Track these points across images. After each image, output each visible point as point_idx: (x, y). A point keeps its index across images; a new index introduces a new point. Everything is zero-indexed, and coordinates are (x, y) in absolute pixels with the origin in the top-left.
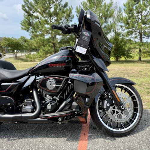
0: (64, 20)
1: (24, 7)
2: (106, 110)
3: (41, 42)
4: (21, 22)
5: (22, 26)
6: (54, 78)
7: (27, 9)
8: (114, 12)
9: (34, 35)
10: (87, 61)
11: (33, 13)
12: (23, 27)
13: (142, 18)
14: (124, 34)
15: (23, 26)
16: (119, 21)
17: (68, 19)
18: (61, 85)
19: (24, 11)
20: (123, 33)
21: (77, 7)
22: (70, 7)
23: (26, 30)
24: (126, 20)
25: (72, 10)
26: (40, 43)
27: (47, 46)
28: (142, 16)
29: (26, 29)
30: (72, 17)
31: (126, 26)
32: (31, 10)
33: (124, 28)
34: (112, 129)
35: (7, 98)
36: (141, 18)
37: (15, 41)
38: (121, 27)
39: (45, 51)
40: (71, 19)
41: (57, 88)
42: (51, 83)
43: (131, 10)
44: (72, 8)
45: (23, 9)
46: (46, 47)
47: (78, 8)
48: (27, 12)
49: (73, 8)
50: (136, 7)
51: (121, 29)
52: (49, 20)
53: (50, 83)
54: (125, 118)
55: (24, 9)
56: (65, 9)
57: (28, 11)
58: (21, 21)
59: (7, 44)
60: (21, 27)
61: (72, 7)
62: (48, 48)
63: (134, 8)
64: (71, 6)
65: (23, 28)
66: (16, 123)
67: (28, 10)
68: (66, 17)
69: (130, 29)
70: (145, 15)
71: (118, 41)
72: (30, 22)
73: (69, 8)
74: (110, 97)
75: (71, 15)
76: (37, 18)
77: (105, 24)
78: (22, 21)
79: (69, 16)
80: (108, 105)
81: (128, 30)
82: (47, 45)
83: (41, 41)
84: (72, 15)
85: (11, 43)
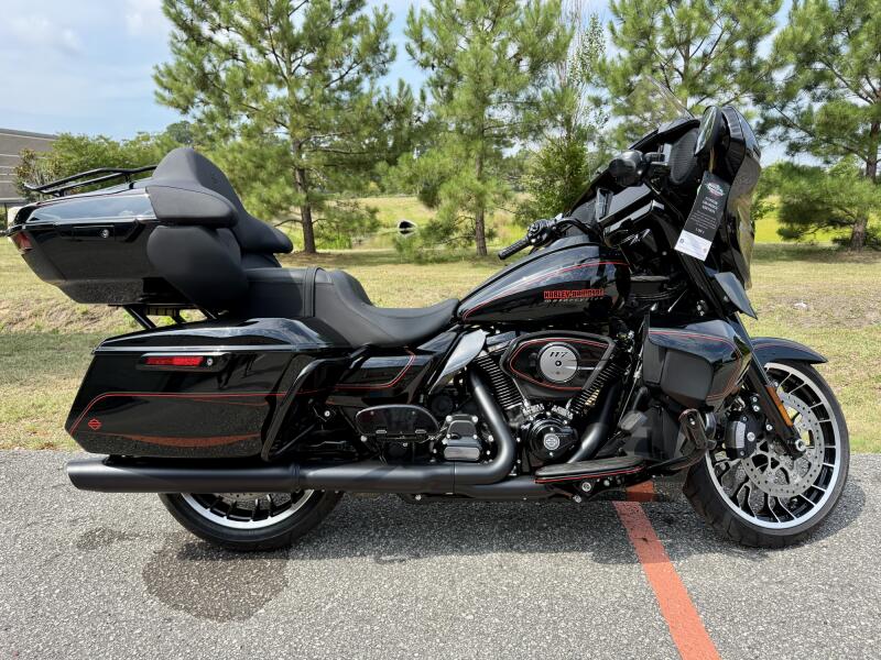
0: (351, 68)
1: (173, 6)
2: (742, 454)
3: (250, 165)
4: (154, 72)
5: (161, 91)
6: (571, 343)
7: (187, 12)
8: (571, 37)
9: (219, 130)
10: (664, 278)
11: (213, 30)
12: (166, 94)
13: (686, 68)
14: (607, 137)
15: (166, 88)
16: (589, 79)
17: (371, 64)
18: (599, 368)
19: (175, 20)
20: (602, 131)
21: (412, 13)
22: (381, 12)
23: (178, 106)
24: (625, 75)
25: (386, 25)
26: (244, 168)
27: (278, 183)
28: (687, 58)
29: (182, 102)
30: (387, 55)
31: (618, 102)
32: (203, 17)
33: (607, 109)
34: (755, 521)
35: (413, 409)
36: (682, 69)
37: (111, 153)
38: (597, 102)
39: (268, 202)
40: (384, 63)
41: (583, 375)
42: (559, 357)
43: (646, 34)
44: (388, 16)
45: (168, 13)
46: (274, 187)
47: (417, 15)
48: (185, 27)
49: (391, 15)
50: (667, 21)
51: (592, 114)
52: (282, 64)
53: (554, 359)
54: (800, 482)
55: (173, 11)
56: (353, 18)
57: (189, 22)
58: (157, 67)
59: (76, 164)
60: (156, 93)
61: (390, 10)
62: (283, 190)
63: (659, 24)
64: (386, 7)
65: (164, 99)
66: (418, 498)
67: (190, 17)
68: (359, 55)
69: (632, 117)
70: (699, 54)
71: (579, 166)
72: (205, 75)
73: (377, 16)
74: (756, 408)
75: (382, 46)
76: (231, 53)
77: (531, 90)
78: (162, 68)
79: (373, 48)
80: (751, 437)
81: (622, 119)
82: (282, 180)
83: (251, 161)
84: (387, 47)
85: (96, 160)
